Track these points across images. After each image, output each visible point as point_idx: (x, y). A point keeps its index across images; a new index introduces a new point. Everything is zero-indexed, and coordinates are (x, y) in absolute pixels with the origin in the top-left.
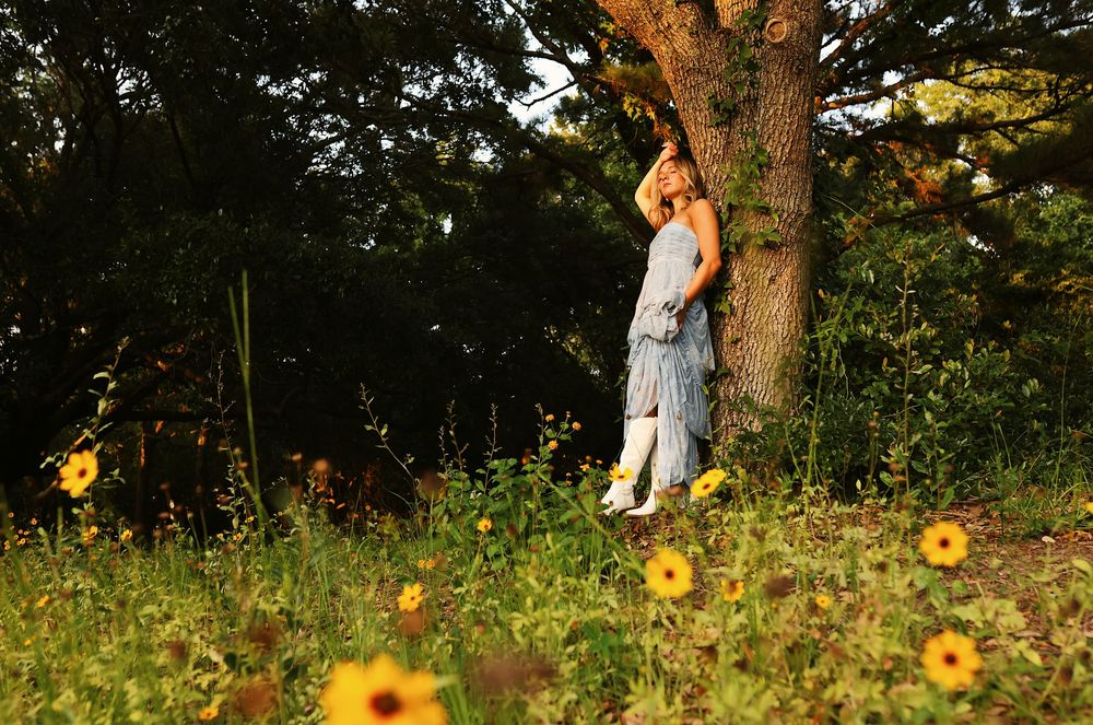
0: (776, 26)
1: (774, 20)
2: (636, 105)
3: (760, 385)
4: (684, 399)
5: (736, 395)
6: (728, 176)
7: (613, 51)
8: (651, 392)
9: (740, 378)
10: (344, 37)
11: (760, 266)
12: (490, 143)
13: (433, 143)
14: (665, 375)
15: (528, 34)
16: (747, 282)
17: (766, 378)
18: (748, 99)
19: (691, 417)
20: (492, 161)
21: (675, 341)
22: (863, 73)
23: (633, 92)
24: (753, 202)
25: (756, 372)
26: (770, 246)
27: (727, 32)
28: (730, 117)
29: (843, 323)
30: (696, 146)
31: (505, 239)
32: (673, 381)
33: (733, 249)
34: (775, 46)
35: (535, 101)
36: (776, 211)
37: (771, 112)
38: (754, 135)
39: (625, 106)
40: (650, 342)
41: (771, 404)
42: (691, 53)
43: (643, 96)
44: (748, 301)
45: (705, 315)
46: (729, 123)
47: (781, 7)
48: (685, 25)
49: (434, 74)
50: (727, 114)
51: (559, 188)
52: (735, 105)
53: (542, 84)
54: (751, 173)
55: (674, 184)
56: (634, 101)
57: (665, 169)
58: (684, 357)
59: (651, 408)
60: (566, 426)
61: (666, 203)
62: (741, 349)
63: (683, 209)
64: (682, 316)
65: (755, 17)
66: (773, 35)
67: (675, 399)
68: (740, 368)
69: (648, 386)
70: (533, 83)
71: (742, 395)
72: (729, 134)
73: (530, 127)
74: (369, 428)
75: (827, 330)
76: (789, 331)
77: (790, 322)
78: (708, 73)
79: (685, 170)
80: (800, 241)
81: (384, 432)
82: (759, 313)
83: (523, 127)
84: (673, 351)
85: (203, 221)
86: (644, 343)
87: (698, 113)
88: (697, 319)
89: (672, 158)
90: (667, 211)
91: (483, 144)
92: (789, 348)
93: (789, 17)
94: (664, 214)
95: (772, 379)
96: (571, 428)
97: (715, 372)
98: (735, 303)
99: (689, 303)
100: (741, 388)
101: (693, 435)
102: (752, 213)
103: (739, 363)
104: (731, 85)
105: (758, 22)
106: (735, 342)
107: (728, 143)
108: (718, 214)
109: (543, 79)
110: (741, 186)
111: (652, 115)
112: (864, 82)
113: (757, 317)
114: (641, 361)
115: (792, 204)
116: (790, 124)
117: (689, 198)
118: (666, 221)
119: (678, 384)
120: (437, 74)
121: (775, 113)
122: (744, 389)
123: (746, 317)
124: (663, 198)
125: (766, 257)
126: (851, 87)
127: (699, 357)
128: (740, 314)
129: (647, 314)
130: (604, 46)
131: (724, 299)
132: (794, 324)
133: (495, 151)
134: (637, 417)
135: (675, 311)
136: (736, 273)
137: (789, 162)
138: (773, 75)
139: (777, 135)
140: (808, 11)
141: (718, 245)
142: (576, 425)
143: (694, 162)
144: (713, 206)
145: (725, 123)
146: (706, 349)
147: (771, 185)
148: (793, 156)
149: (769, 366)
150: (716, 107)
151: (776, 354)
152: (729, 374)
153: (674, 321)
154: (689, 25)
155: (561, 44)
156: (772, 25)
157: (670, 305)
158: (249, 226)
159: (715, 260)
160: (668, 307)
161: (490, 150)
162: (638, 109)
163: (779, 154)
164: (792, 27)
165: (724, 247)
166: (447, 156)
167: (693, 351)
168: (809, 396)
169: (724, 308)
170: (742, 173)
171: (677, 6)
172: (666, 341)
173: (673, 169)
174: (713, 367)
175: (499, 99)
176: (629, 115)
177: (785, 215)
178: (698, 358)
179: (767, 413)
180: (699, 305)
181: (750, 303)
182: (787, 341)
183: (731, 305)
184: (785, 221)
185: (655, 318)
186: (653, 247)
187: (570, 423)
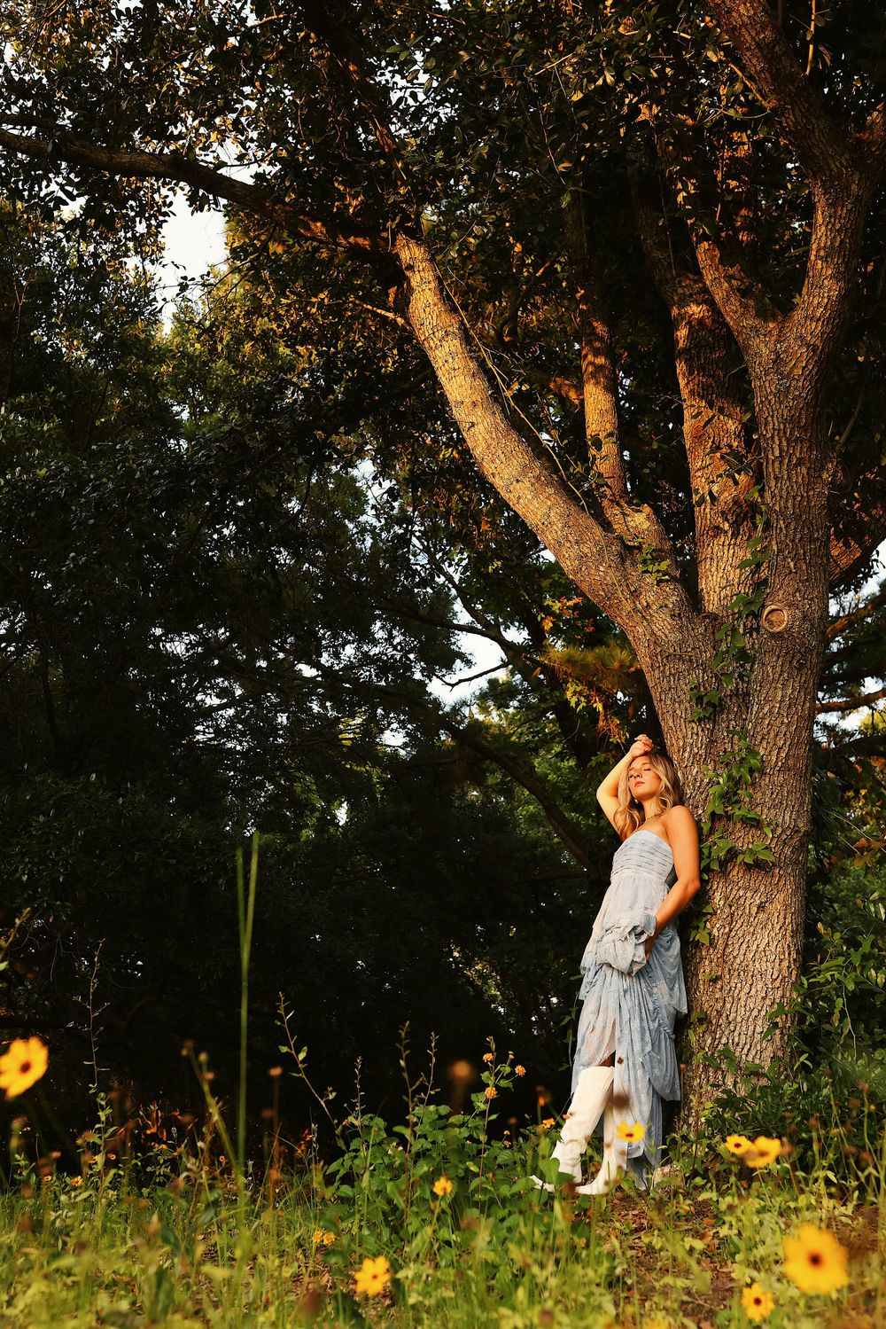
0: (775, 614)
1: (773, 607)
2: (580, 693)
3: (743, 1037)
4: (649, 1048)
5: (714, 1047)
6: (710, 780)
7: (556, 631)
8: (608, 1033)
9: (719, 1026)
10: (264, 592)
11: (747, 889)
12: (403, 724)
13: (337, 720)
14: (626, 1016)
15: (458, 606)
16: (730, 906)
17: (751, 1028)
18: (736, 693)
19: (657, 1071)
20: (405, 746)
21: (640, 974)
22: (838, 677)
23: (579, 679)
24: (741, 813)
25: (739, 1019)
26: (759, 866)
27: (714, 617)
28: (714, 713)
29: (849, 966)
30: (673, 742)
31: (411, 838)
32: (636, 1024)
33: (715, 867)
34: (773, 635)
35: (460, 681)
36: (769, 824)
37: (766, 709)
38: (744, 734)
39: (569, 694)
40: (609, 972)
41: (757, 1061)
42: (672, 637)
43: (590, 685)
44: (731, 931)
45: (677, 944)
46: (713, 718)
47: (781, 593)
48: (666, 606)
49: (346, 642)
50: (710, 709)
51: (479, 782)
52: (721, 700)
53: (468, 663)
54: (740, 778)
55: (647, 783)
56: (578, 689)
57: (637, 764)
58: (651, 995)
59: (607, 1055)
60: (508, 1070)
61: (636, 805)
62: (721, 989)
63: (657, 816)
64: (651, 946)
65: (750, 603)
66: (771, 623)
67: (637, 1047)
68: (719, 1014)
69: (604, 1028)
70: (458, 661)
71: (721, 1047)
72: (712, 731)
73: (455, 710)
74: (284, 1049)
75: (828, 972)
76: (780, 971)
77: (781, 961)
78: (691, 661)
79: (661, 770)
80: (797, 862)
81: (302, 1056)
82: (744, 946)
83: (447, 709)
84: (637, 986)
85: (71, 786)
86: (601, 973)
87: (677, 705)
88: (668, 949)
89: (645, 754)
90: (636, 814)
91: (395, 726)
92: (780, 993)
93: (790, 605)
94: (632, 817)
95: (759, 1030)
96: (513, 1073)
97: (688, 1015)
98: (715, 932)
99: (660, 929)
100: (720, 1038)
101: (657, 1093)
102: (739, 825)
103: (718, 1006)
104: (716, 676)
105: (754, 608)
106: (715, 980)
107: (712, 742)
108: (698, 824)
109: (470, 658)
110: (727, 793)
111: (599, 707)
112: (839, 687)
113: (742, 952)
114: (596, 996)
115: (787, 818)
116: (788, 725)
117: (665, 803)
118: (634, 827)
119: (642, 1029)
120: (349, 642)
121: (770, 711)
122: (724, 1040)
123: (728, 951)
124: (633, 798)
125: (756, 879)
126: (825, 692)
127: (668, 996)
128: (720, 947)
129: (608, 938)
130: (548, 625)
131: (702, 925)
132: (785, 964)
133: (408, 734)
134: (589, 1065)
135: (644, 938)
136: (717, 895)
137: (785, 768)
138: (770, 668)
139: (772, 735)
140: (812, 599)
141: (697, 863)
142: (520, 1070)
143: (670, 761)
144: (692, 814)
145: (709, 719)
146: (677, 986)
147: (764, 794)
148: (791, 762)
149: (755, 1013)
150: (699, 700)
151: (764, 999)
152: (704, 1020)
153: (641, 949)
154: (671, 606)
155: (496, 620)
156: (770, 612)
157: (639, 930)
158: (123, 796)
159: (693, 881)
160: (636, 932)
161: (403, 732)
162: (582, 699)
163: (774, 758)
164: (794, 617)
165: (704, 863)
166: (351, 736)
167: (661, 988)
168: (806, 1055)
169: (702, 937)
170: (730, 777)
171: (658, 585)
172: (629, 974)
173: (647, 766)
174: (684, 1009)
175: (418, 676)
176: (573, 704)
177: (779, 830)
178: (667, 998)
179: (752, 1073)
180: (671, 932)
181: (733, 934)
182: (777, 984)
183: (710, 934)
184: (778, 837)
185: (619, 944)
186: (619, 858)
187: (513, 1065)
